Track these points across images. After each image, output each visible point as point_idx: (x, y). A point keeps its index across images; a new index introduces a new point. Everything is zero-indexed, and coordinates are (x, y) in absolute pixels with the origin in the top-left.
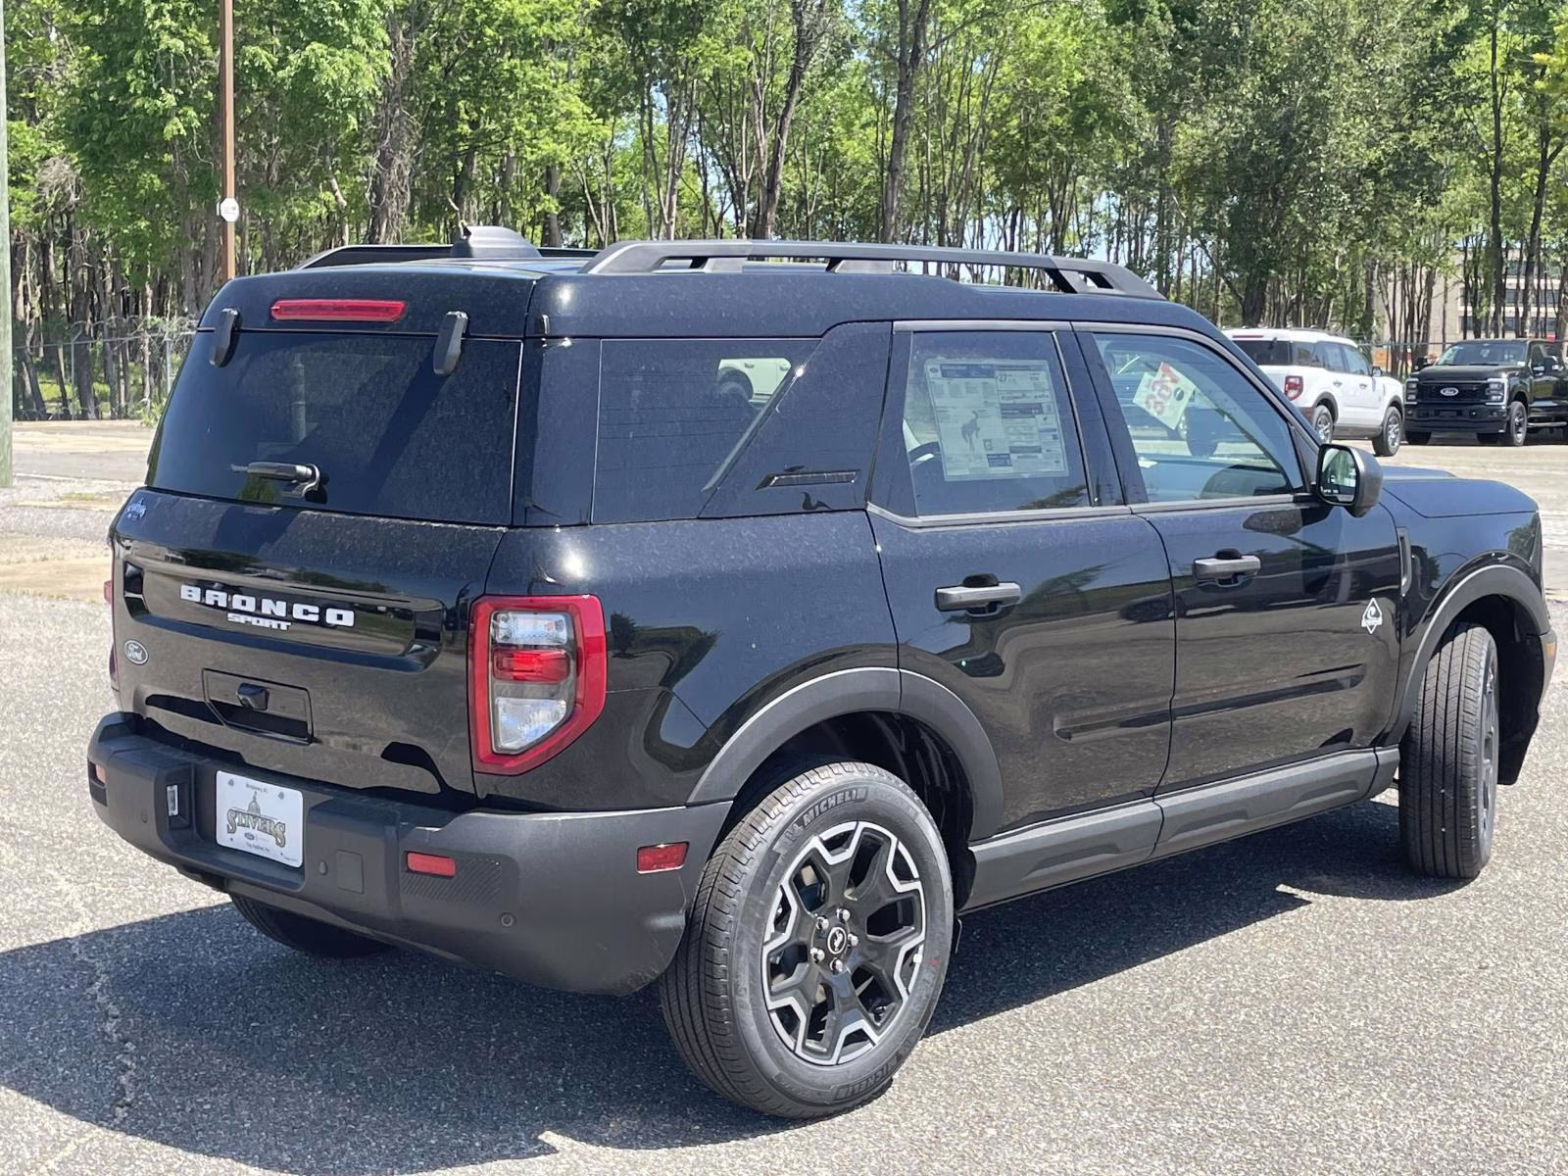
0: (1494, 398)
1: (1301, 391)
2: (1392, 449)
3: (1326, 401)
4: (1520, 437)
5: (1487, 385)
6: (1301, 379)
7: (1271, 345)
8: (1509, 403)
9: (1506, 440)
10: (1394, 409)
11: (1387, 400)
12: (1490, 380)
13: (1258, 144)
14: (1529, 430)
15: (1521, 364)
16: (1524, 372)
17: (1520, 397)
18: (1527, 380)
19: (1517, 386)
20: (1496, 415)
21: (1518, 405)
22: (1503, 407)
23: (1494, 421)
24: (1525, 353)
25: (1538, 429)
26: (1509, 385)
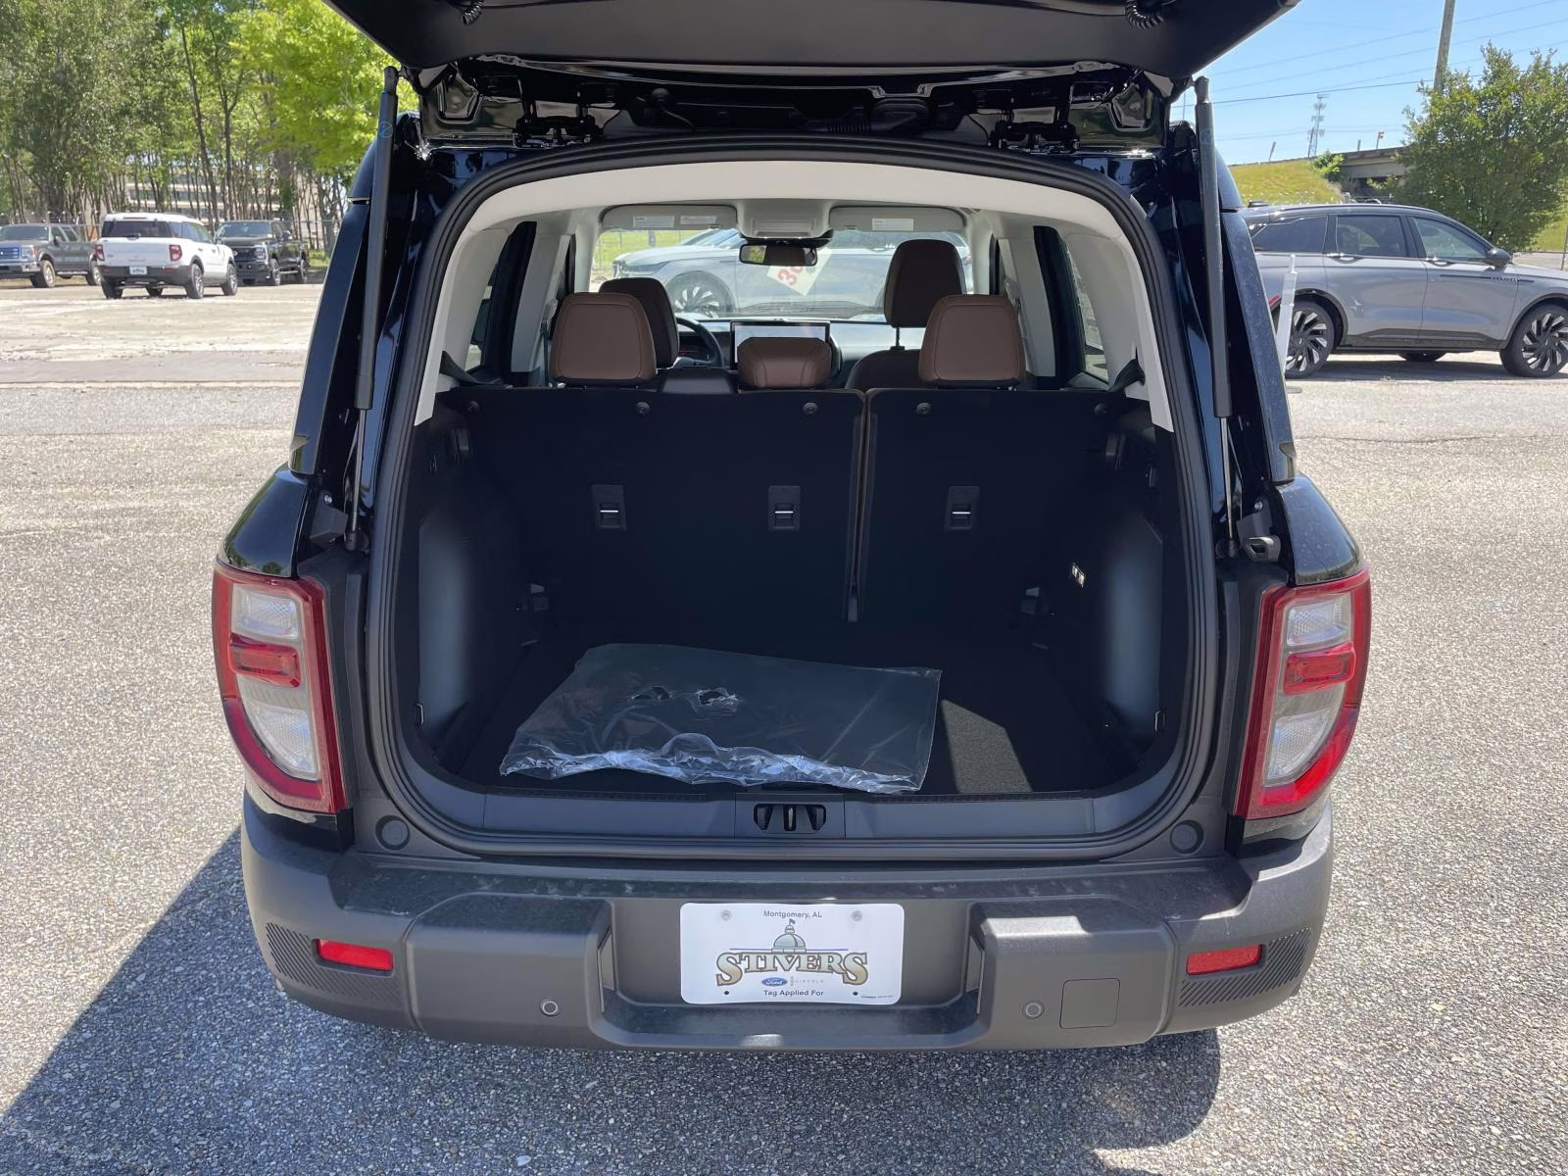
0: (260, 257)
1: (181, 255)
2: (234, 290)
3: (197, 261)
4: (278, 280)
5: (255, 249)
6: (179, 246)
7: (154, 223)
8: (269, 260)
9: (271, 283)
10: (230, 265)
11: (227, 261)
12: (256, 246)
13: (46, 88)
14: (282, 276)
15: (270, 236)
16: (272, 241)
17: (274, 256)
18: (276, 245)
19: (271, 249)
20: (263, 267)
21: (274, 261)
22: (267, 263)
23: (262, 271)
24: (270, 229)
25: (286, 275)
26: (268, 249)
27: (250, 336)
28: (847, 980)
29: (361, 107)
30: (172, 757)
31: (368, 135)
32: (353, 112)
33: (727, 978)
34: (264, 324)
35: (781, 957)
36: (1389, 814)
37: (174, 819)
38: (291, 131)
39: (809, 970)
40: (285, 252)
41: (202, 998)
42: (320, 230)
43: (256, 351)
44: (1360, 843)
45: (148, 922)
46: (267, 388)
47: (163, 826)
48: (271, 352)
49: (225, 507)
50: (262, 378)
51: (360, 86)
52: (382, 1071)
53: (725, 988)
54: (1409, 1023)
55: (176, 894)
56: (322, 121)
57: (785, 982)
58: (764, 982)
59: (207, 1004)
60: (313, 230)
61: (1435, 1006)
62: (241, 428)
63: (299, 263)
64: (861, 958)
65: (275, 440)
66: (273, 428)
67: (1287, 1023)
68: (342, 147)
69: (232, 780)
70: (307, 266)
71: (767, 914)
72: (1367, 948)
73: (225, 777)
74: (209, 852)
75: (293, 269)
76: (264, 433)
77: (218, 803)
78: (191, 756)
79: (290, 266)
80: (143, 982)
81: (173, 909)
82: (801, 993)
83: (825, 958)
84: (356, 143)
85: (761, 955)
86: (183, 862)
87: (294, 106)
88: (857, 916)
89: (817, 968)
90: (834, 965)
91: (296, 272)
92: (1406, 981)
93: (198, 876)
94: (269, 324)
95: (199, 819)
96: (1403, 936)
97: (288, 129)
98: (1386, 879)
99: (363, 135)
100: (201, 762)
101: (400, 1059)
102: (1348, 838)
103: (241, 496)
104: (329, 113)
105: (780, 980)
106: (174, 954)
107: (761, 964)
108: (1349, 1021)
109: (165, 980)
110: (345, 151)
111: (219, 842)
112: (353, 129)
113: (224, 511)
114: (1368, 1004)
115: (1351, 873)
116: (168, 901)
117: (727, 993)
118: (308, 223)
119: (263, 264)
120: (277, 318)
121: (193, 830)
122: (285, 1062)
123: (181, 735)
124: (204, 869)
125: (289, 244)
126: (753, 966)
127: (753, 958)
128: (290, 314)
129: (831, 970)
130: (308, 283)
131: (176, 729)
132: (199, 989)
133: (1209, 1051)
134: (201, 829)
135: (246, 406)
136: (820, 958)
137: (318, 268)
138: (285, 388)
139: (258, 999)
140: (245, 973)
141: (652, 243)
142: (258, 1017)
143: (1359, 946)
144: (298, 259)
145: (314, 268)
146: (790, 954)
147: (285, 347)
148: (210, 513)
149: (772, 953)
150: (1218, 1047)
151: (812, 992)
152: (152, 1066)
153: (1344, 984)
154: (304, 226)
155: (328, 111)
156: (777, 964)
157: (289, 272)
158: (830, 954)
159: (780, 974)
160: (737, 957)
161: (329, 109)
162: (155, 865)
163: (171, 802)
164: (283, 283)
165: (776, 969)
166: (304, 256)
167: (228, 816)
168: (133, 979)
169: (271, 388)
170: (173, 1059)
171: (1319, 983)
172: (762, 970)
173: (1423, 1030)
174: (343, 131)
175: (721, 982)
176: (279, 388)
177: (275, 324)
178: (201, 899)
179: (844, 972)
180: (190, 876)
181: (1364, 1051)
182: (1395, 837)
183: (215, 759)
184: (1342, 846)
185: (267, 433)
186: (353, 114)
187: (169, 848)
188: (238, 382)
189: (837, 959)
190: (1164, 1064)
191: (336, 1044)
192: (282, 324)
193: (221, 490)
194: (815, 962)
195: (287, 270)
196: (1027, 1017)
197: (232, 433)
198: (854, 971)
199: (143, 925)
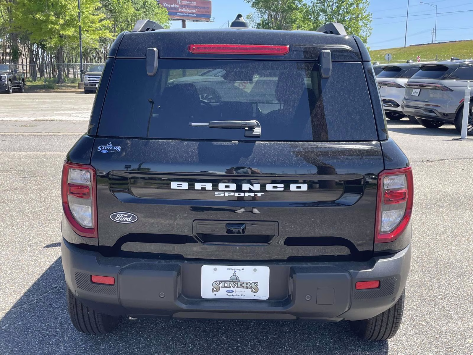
0: (4, 80)
4: (11, 91)
5: (1, 77)
8: (8, 82)
9: (8, 92)
12: (2, 75)
14: (13, 89)
15: (8, 71)
16: (9, 73)
17: (10, 80)
18: (11, 75)
19: (9, 77)
20: (4, 85)
21: (10, 82)
22: (6, 83)
23: (4, 87)
24: (8, 68)
25: (15, 89)
26: (7, 77)
27: (5, 114)
28: (252, 291)
29: (53, 13)
30: (4, 263)
31: (55, 26)
32: (49, 16)
33: (215, 290)
34: (10, 110)
35: (232, 283)
36: (469, 287)
37: (9, 281)
38: (19, 24)
39: (240, 287)
40: (15, 78)
41: (30, 331)
42: (28, 69)
43: (9, 121)
44: (455, 295)
45: (6, 310)
46: (17, 135)
47: (5, 283)
48: (16, 121)
49: (8, 180)
50: (14, 131)
51: (52, 4)
52: (96, 350)
53: (215, 293)
54: (459, 345)
55: (14, 303)
56: (34, 19)
57: (233, 291)
58: (227, 291)
59: (32, 332)
60: (25, 68)
61: (469, 340)
62: (8, 151)
63: (21, 83)
64: (256, 284)
65: (24, 155)
66: (22, 151)
67: (414, 344)
68: (43, 31)
69: (28, 270)
70: (24, 84)
71: (228, 269)
72: (449, 325)
73: (25, 269)
74: (24, 291)
75: (18, 86)
76: (18, 153)
77: (24, 277)
78: (11, 263)
79: (17, 84)
80: (8, 326)
81: (14, 307)
82: (238, 296)
83: (245, 284)
84: (50, 29)
85: (226, 282)
86: (15, 294)
87: (21, 12)
88: (255, 270)
89: (243, 287)
90: (248, 286)
91: (19, 87)
92: (461, 334)
93: (21, 298)
94: (12, 110)
95: (19, 282)
96: (463, 322)
97: (18, 23)
98: (462, 306)
99: (53, 26)
100: (16, 265)
101: (101, 347)
102: (451, 294)
103: (14, 176)
104: (38, 16)
105: (231, 291)
106: (17, 319)
107: (226, 285)
108: (437, 344)
109: (16, 326)
110: (44, 33)
111: (27, 289)
112: (49, 23)
113: (8, 182)
114: (445, 339)
115: (450, 304)
116: (12, 305)
117: (215, 295)
118: (23, 65)
119: (4, 84)
120: (15, 107)
121: (17, 285)
122: (62, 347)
123: (6, 256)
124: (23, 296)
125: (16, 75)
126: (223, 286)
127: (223, 283)
128: (21, 105)
129: (247, 288)
130: (24, 92)
131: (4, 254)
132: (29, 328)
133: (384, 350)
134: (19, 284)
135: (9, 142)
136: (244, 284)
137: (29, 86)
138: (25, 135)
139: (50, 331)
140: (44, 324)
141: (184, 75)
142: (50, 336)
143: (446, 324)
144: (20, 81)
145: (27, 86)
146: (235, 282)
147: (21, 119)
148: (2, 182)
149: (229, 282)
150: (388, 349)
151: (242, 295)
152: (16, 348)
153: (438, 334)
154: (21, 67)
155: (37, 15)
156: (231, 285)
157: (16, 87)
158: (247, 282)
159: (232, 289)
160: (218, 283)
161: (38, 14)
162: (5, 295)
163: (7, 276)
164: (13, 92)
165: (230, 287)
166: (23, 80)
167: (29, 281)
168: (4, 325)
169: (19, 135)
170: (23, 346)
171: (429, 334)
172: (226, 287)
173: (463, 347)
174: (44, 24)
175: (214, 291)
176: (23, 135)
177: (15, 110)
178: (24, 304)
179: (251, 288)
180: (19, 298)
181: (440, 351)
182: (469, 294)
183: (21, 264)
184: (449, 296)
185: (21, 153)
186: (49, 17)
187: (9, 290)
188: (4, 132)
189: (249, 284)
190: (368, 353)
191: (79, 343)
192: (18, 109)
193: (5, 174)
194: (243, 285)
195: (15, 86)
196: (306, 300)
197: (5, 153)
198: (254, 288)
199: (4, 311)
